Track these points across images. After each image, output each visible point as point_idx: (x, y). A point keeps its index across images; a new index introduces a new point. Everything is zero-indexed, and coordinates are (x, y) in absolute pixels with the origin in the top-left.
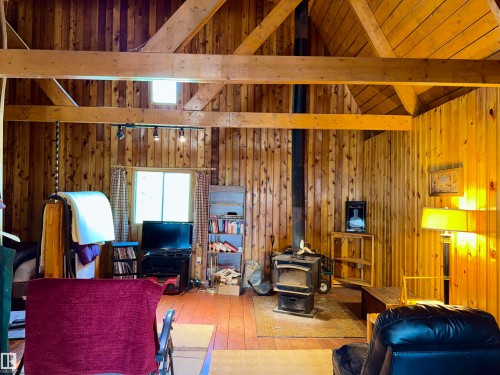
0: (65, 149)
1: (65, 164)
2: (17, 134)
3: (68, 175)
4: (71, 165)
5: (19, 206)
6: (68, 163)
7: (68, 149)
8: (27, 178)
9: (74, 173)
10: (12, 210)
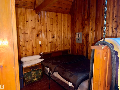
0: (113, 13)
1: (113, 22)
2: (91, 11)
3: (114, 28)
4: (116, 22)
5: (91, 43)
6: (114, 21)
7: (115, 12)
8: (94, 31)
9: (118, 26)
10: (88, 44)
